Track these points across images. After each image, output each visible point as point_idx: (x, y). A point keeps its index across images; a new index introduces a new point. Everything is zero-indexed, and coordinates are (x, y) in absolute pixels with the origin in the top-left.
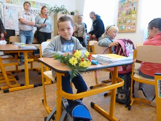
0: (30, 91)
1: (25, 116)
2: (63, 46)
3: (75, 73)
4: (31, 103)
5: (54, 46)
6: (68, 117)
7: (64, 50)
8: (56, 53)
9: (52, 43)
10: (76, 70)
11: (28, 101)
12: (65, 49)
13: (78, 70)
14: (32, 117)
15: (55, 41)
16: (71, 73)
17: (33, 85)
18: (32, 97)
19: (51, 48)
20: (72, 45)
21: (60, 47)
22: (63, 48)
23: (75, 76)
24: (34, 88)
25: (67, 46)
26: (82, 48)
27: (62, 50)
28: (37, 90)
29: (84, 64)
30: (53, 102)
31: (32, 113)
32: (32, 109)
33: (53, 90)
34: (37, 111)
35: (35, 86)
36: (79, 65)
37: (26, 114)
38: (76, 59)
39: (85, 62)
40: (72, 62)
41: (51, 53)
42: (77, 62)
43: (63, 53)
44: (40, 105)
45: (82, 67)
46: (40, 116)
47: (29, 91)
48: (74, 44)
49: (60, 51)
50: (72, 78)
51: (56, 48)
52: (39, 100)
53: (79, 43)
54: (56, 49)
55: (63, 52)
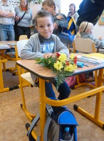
0: (6, 95)
1: (4, 124)
2: (42, 45)
3: (61, 79)
4: (9, 109)
5: (32, 46)
6: (53, 124)
7: (44, 51)
8: (36, 54)
9: (30, 43)
10: (62, 75)
11: (4, 106)
12: (44, 49)
13: (64, 76)
14: (11, 124)
15: (33, 40)
16: (57, 80)
17: (8, 88)
18: (8, 102)
19: (29, 48)
20: (52, 44)
21: (38, 47)
22: (42, 48)
23: (62, 82)
24: (9, 92)
25: (47, 46)
26: (64, 47)
27: (42, 50)
28: (13, 93)
29: (70, 68)
30: (32, 106)
31: (11, 120)
32: (10, 115)
33: (31, 93)
34: (16, 117)
35: (11, 89)
36: (64, 69)
37: (5, 121)
38: (61, 64)
39: (71, 65)
40: (57, 67)
41: (29, 54)
42: (62, 67)
43: (43, 54)
44: (19, 110)
45: (68, 72)
46: (20, 122)
47: (4, 95)
48: (54, 43)
49: (39, 52)
50: (59, 86)
51: (35, 48)
52: (17, 105)
53: (59, 41)
54: (34, 50)
55: (43, 52)
